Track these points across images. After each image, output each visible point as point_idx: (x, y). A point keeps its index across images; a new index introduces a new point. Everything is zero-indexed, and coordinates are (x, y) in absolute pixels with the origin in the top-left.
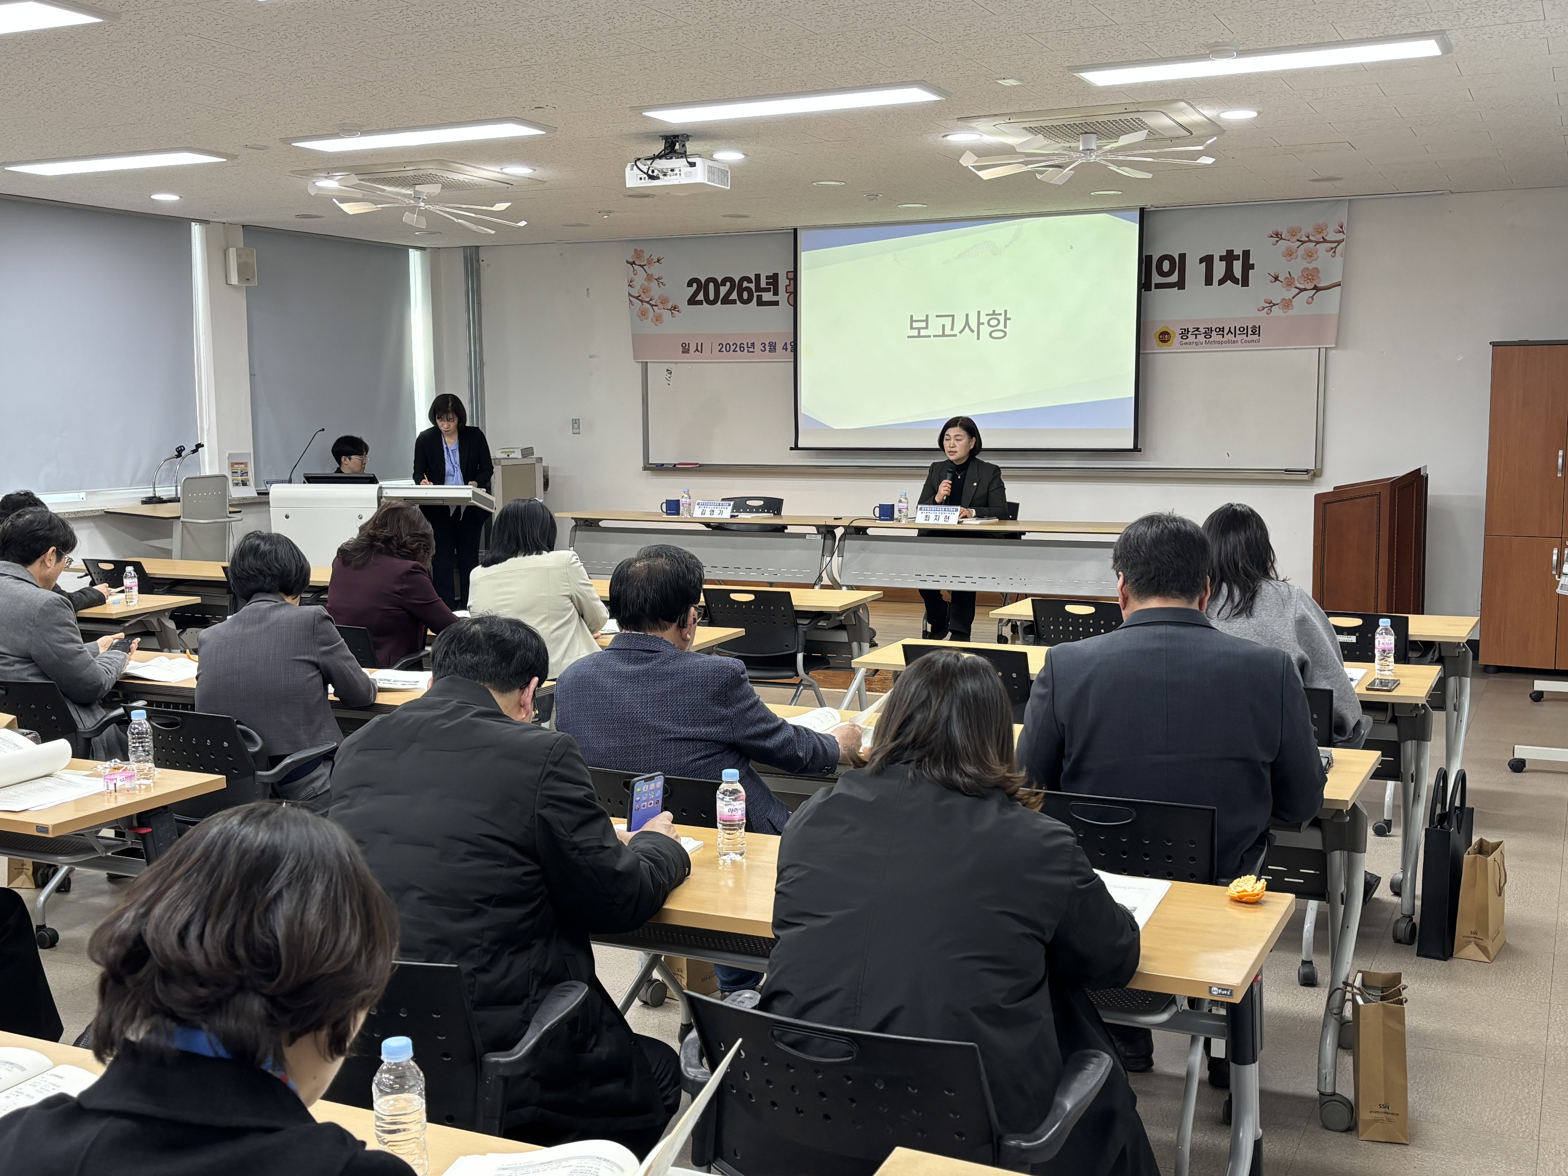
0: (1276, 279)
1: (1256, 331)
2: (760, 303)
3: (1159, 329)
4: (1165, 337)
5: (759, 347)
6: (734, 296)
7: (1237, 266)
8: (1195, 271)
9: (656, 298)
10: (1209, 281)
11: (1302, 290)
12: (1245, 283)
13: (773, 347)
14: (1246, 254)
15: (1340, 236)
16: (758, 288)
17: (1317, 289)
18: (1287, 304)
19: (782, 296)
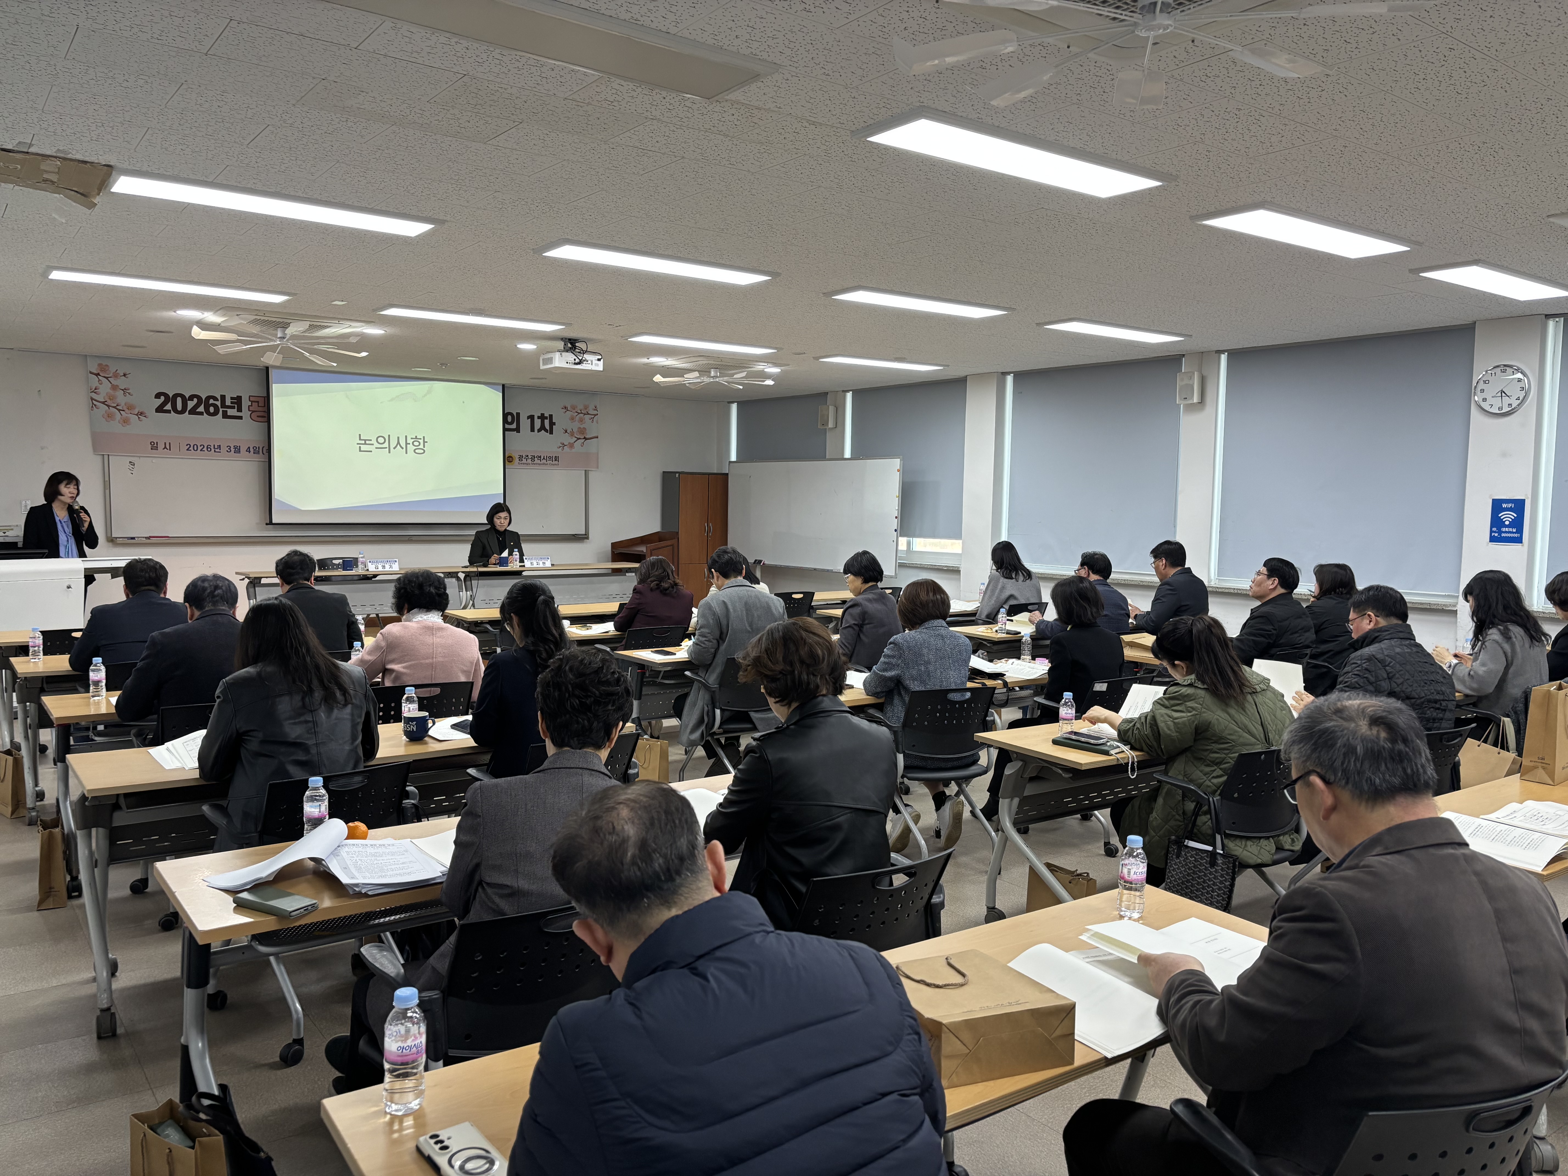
0: (566, 432)
1: (557, 459)
2: (225, 416)
3: (508, 455)
4: (512, 459)
5: (224, 449)
6: (201, 409)
7: (547, 422)
8: (525, 423)
9: (123, 404)
10: (532, 430)
11: (579, 439)
12: (551, 433)
13: (237, 450)
14: (551, 416)
15: (595, 412)
16: (223, 405)
17: (585, 439)
18: (571, 446)
19: (245, 413)
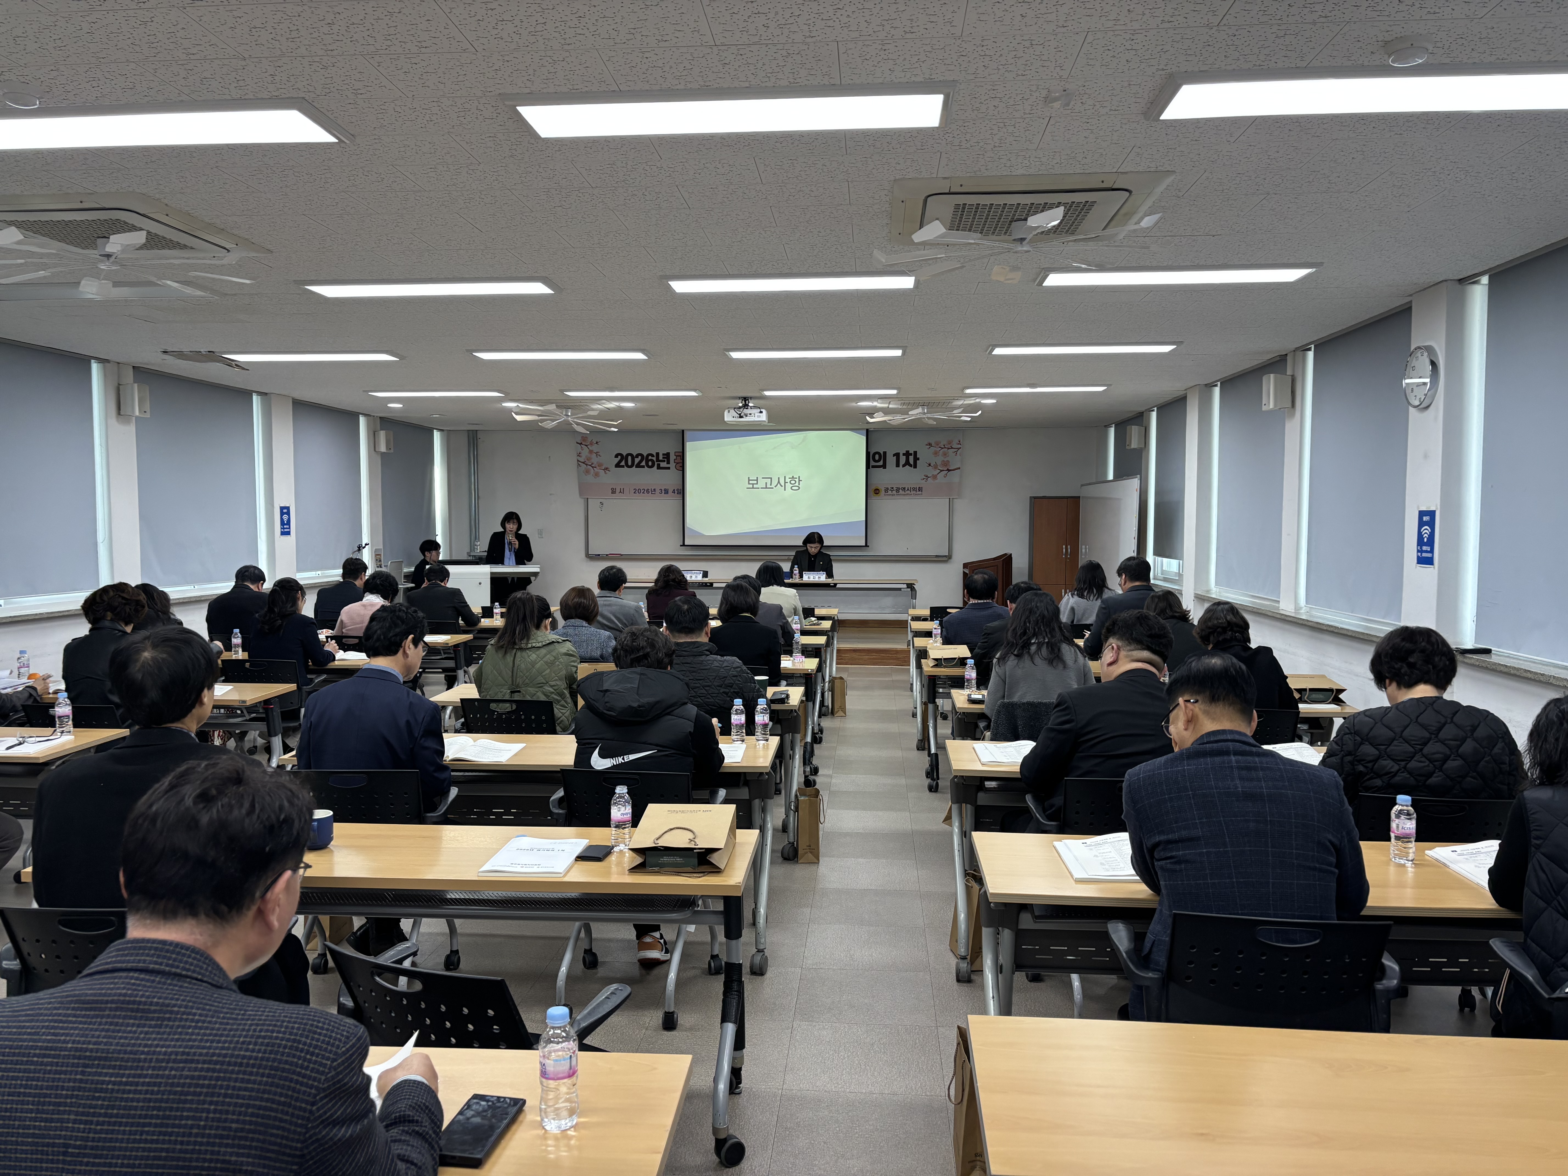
0: (930, 465)
1: (920, 489)
2: (659, 468)
3: (874, 488)
4: (877, 492)
5: (658, 491)
6: (643, 463)
7: (911, 459)
8: (891, 460)
9: (596, 463)
10: (898, 465)
11: (941, 471)
12: (915, 467)
13: (666, 492)
14: (915, 453)
15: (959, 446)
16: (658, 460)
17: (949, 470)
18: (935, 477)
19: (672, 465)
